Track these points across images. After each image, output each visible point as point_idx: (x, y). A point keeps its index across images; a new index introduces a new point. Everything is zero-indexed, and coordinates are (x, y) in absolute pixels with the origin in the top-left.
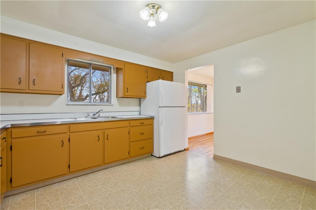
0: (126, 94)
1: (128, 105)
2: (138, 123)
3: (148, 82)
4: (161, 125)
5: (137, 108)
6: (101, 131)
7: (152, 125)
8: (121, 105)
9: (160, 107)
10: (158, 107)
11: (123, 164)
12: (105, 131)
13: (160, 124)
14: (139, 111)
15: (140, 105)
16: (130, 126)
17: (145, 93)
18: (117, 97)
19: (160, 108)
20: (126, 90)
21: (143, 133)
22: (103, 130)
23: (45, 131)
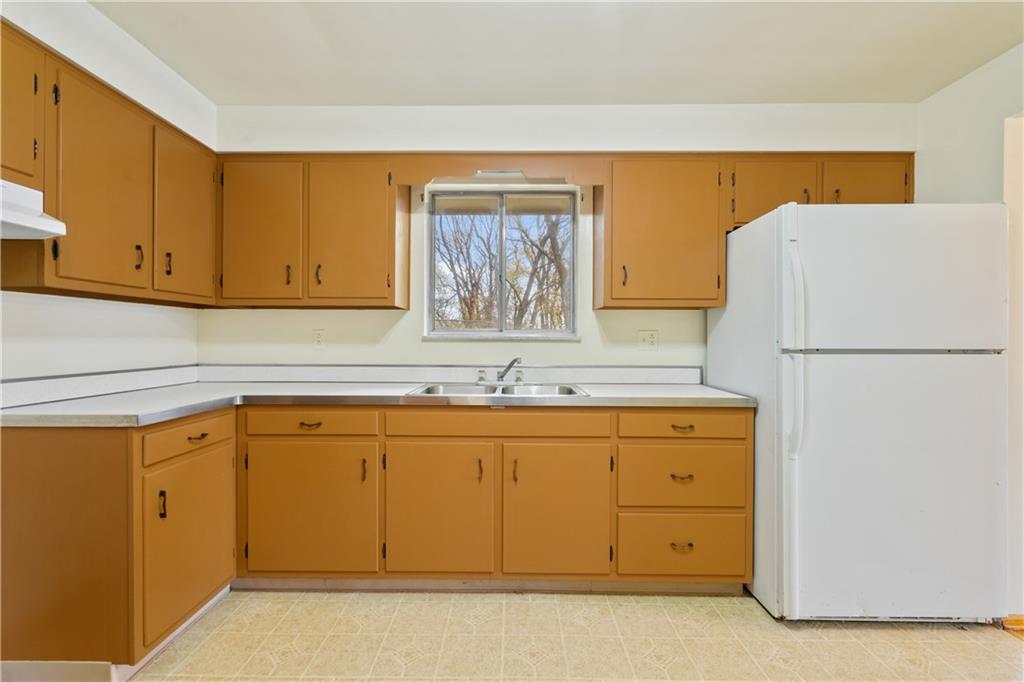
0: (619, 291)
1: (644, 340)
2: (662, 424)
3: (736, 228)
4: (792, 450)
5: (692, 354)
6: (490, 444)
7: (748, 440)
8: (612, 338)
9: (785, 351)
10: (777, 352)
11: (591, 593)
12: (508, 444)
13: (786, 446)
14: (701, 368)
15: (705, 341)
16: (620, 437)
17: (721, 282)
18: (594, 309)
19: (786, 357)
20: (619, 276)
21: (691, 476)
22: (501, 440)
23: (319, 424)
